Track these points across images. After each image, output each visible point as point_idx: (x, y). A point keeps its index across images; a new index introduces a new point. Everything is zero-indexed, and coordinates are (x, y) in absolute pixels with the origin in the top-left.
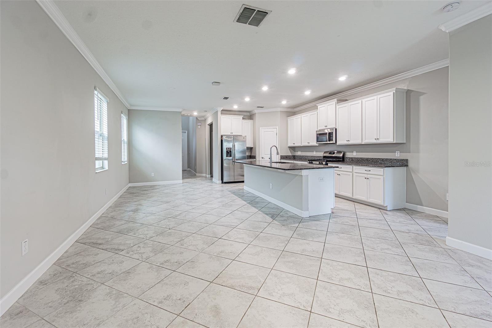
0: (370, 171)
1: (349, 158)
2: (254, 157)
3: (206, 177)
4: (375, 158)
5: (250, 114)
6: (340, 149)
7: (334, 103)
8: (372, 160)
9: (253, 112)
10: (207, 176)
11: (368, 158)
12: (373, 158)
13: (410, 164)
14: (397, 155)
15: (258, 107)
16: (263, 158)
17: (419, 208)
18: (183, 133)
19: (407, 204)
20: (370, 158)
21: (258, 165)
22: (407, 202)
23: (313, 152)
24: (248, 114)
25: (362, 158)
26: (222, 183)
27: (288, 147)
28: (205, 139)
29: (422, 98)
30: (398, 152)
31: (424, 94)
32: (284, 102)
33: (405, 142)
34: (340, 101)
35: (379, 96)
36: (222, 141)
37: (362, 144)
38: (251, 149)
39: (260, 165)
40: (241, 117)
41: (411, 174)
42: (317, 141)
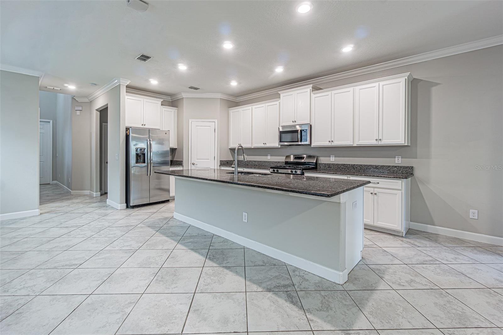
0: (378, 183)
1: (325, 164)
2: (180, 163)
3: (91, 197)
4: (364, 165)
5: (171, 99)
6: (312, 153)
7: (308, 90)
8: (361, 167)
9: (178, 96)
10: (93, 194)
11: (355, 165)
12: (361, 165)
13: (417, 173)
14: (398, 161)
15: (191, 88)
16: (193, 164)
17: (430, 228)
18: (42, 123)
19: (411, 223)
20: (357, 165)
21: (186, 175)
22: (411, 221)
23: (267, 156)
24: (169, 99)
25: (345, 164)
26: (127, 207)
27: (230, 149)
28: (91, 134)
29: (434, 89)
30: (399, 157)
31: (437, 84)
32: (234, 84)
33: (410, 145)
34: (316, 89)
35: (381, 83)
36: (127, 137)
37: (354, 146)
38: (173, 150)
39: (190, 175)
40: (159, 102)
41: (418, 185)
42: (280, 141)
